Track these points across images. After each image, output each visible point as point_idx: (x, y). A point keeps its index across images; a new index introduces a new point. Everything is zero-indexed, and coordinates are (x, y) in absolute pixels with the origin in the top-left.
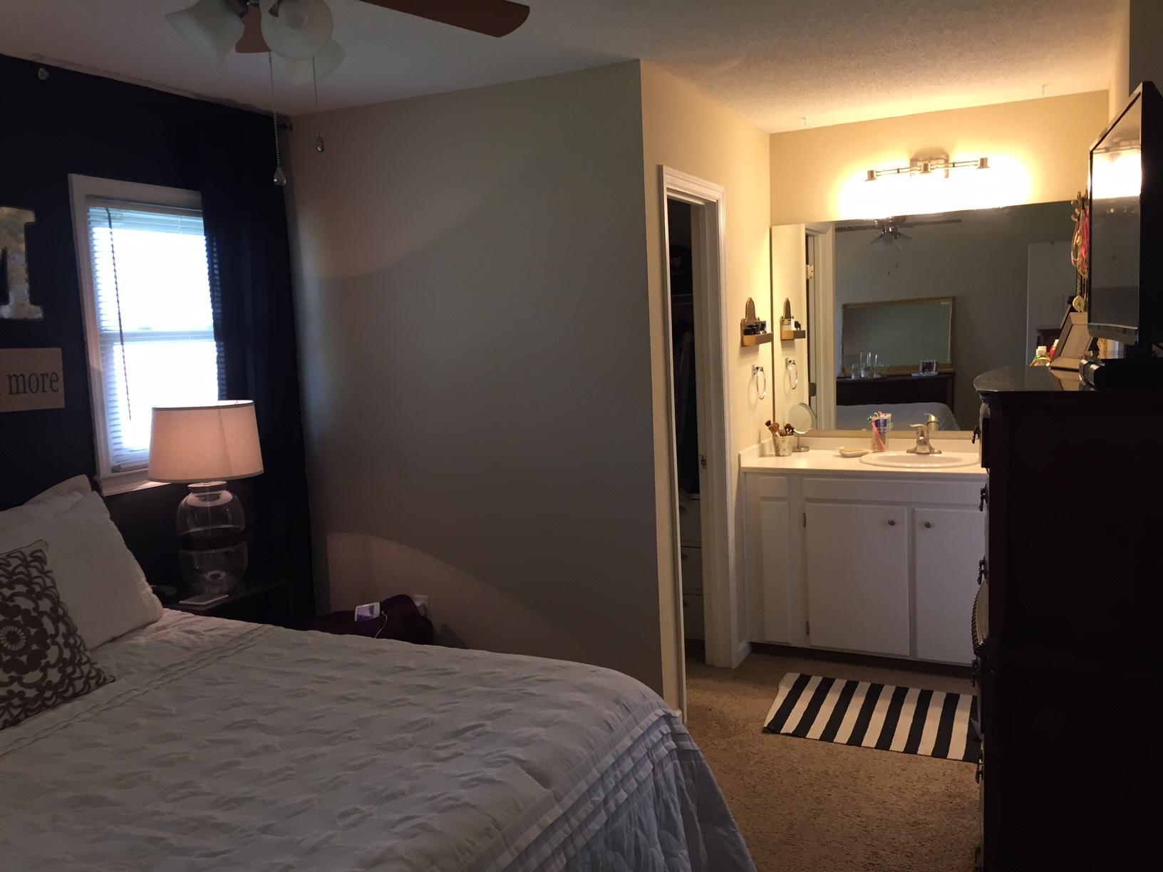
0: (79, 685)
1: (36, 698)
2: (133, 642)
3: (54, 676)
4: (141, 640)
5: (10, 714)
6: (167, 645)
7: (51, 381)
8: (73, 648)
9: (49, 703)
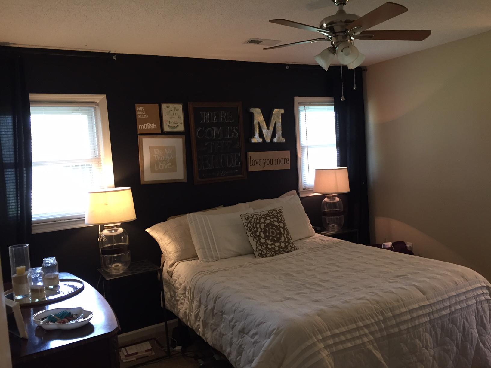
0: (289, 249)
1: (278, 250)
2: (305, 241)
3: (283, 245)
4: (308, 240)
5: (271, 253)
6: (315, 242)
7: (287, 161)
8: (288, 238)
9: (282, 252)
